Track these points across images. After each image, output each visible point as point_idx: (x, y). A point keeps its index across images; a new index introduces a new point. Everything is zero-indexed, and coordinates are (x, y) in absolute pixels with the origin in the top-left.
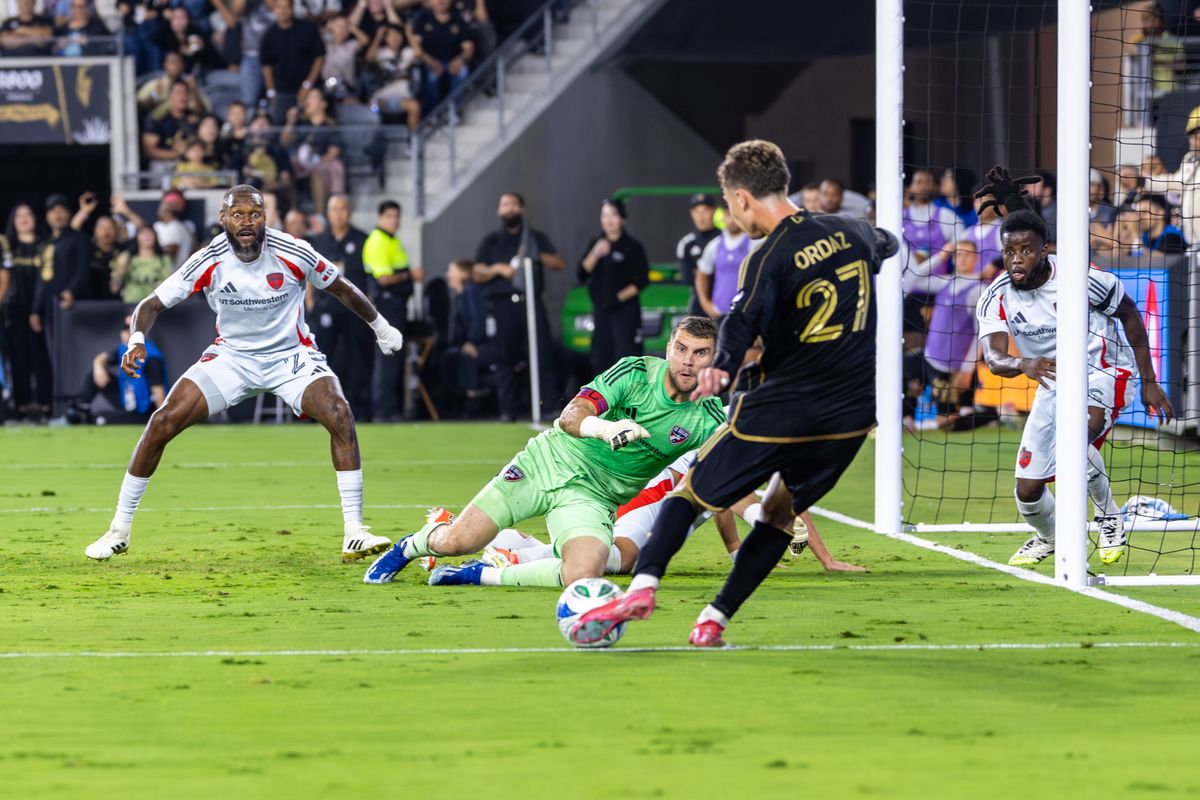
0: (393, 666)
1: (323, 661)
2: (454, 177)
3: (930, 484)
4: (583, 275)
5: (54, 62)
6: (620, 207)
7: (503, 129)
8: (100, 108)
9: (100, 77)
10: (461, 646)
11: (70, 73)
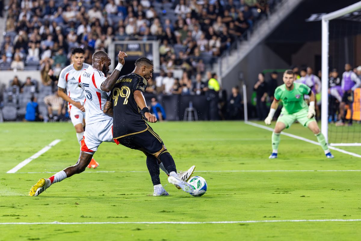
0: (217, 174)
1: (202, 173)
2: (228, 67)
3: (334, 134)
4: (254, 90)
5: (141, 42)
6: (263, 75)
7: (239, 57)
8: (151, 52)
9: (151, 46)
10: (232, 170)
11: (144, 45)
